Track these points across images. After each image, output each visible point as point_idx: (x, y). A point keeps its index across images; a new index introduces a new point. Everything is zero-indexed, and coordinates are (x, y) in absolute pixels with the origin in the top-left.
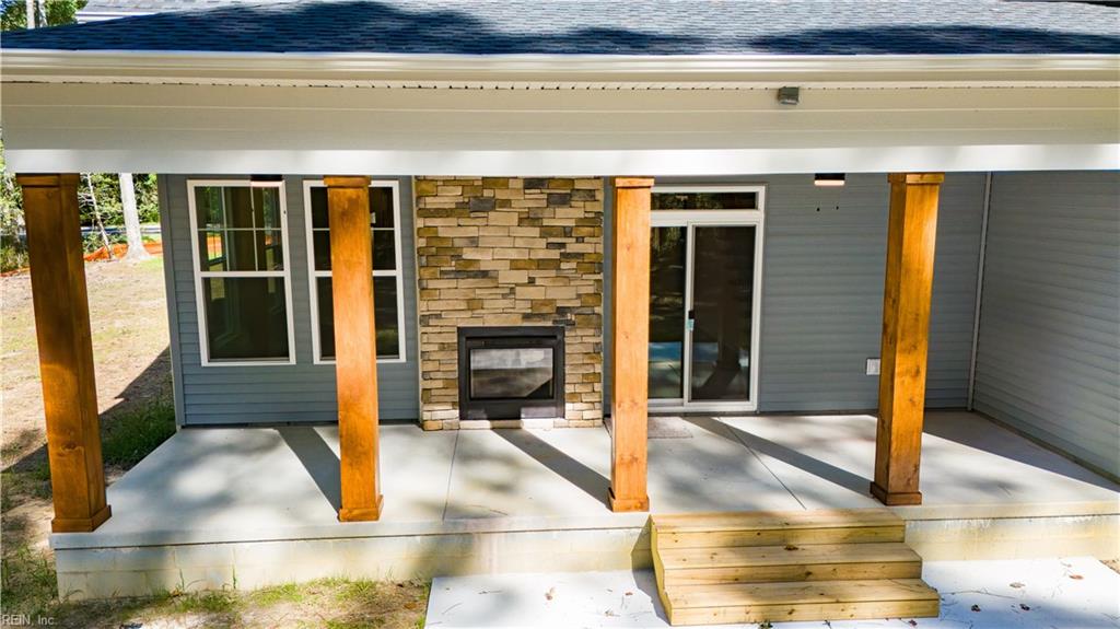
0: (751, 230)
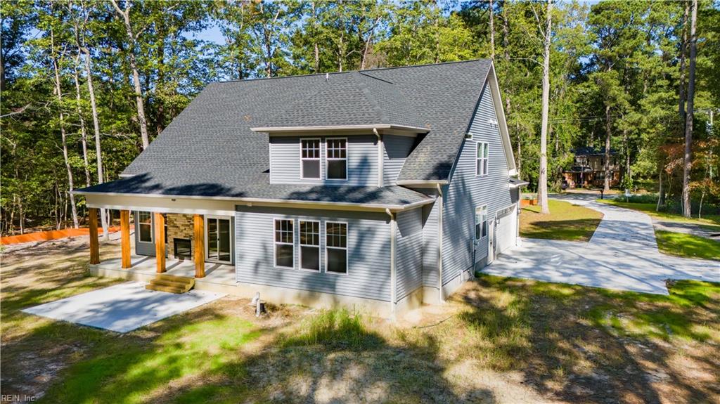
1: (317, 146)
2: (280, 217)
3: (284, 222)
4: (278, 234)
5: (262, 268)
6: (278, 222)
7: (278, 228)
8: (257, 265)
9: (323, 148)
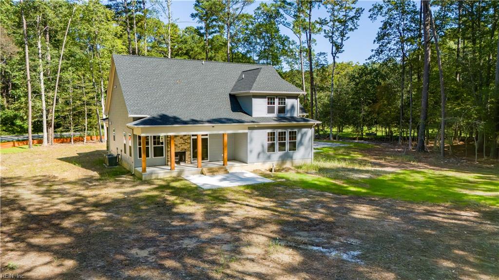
0: (207, 139)
1: (274, 100)
2: (270, 131)
3: (271, 133)
4: (269, 138)
5: (261, 156)
6: (268, 133)
7: (269, 136)
8: (259, 154)
9: (277, 101)
